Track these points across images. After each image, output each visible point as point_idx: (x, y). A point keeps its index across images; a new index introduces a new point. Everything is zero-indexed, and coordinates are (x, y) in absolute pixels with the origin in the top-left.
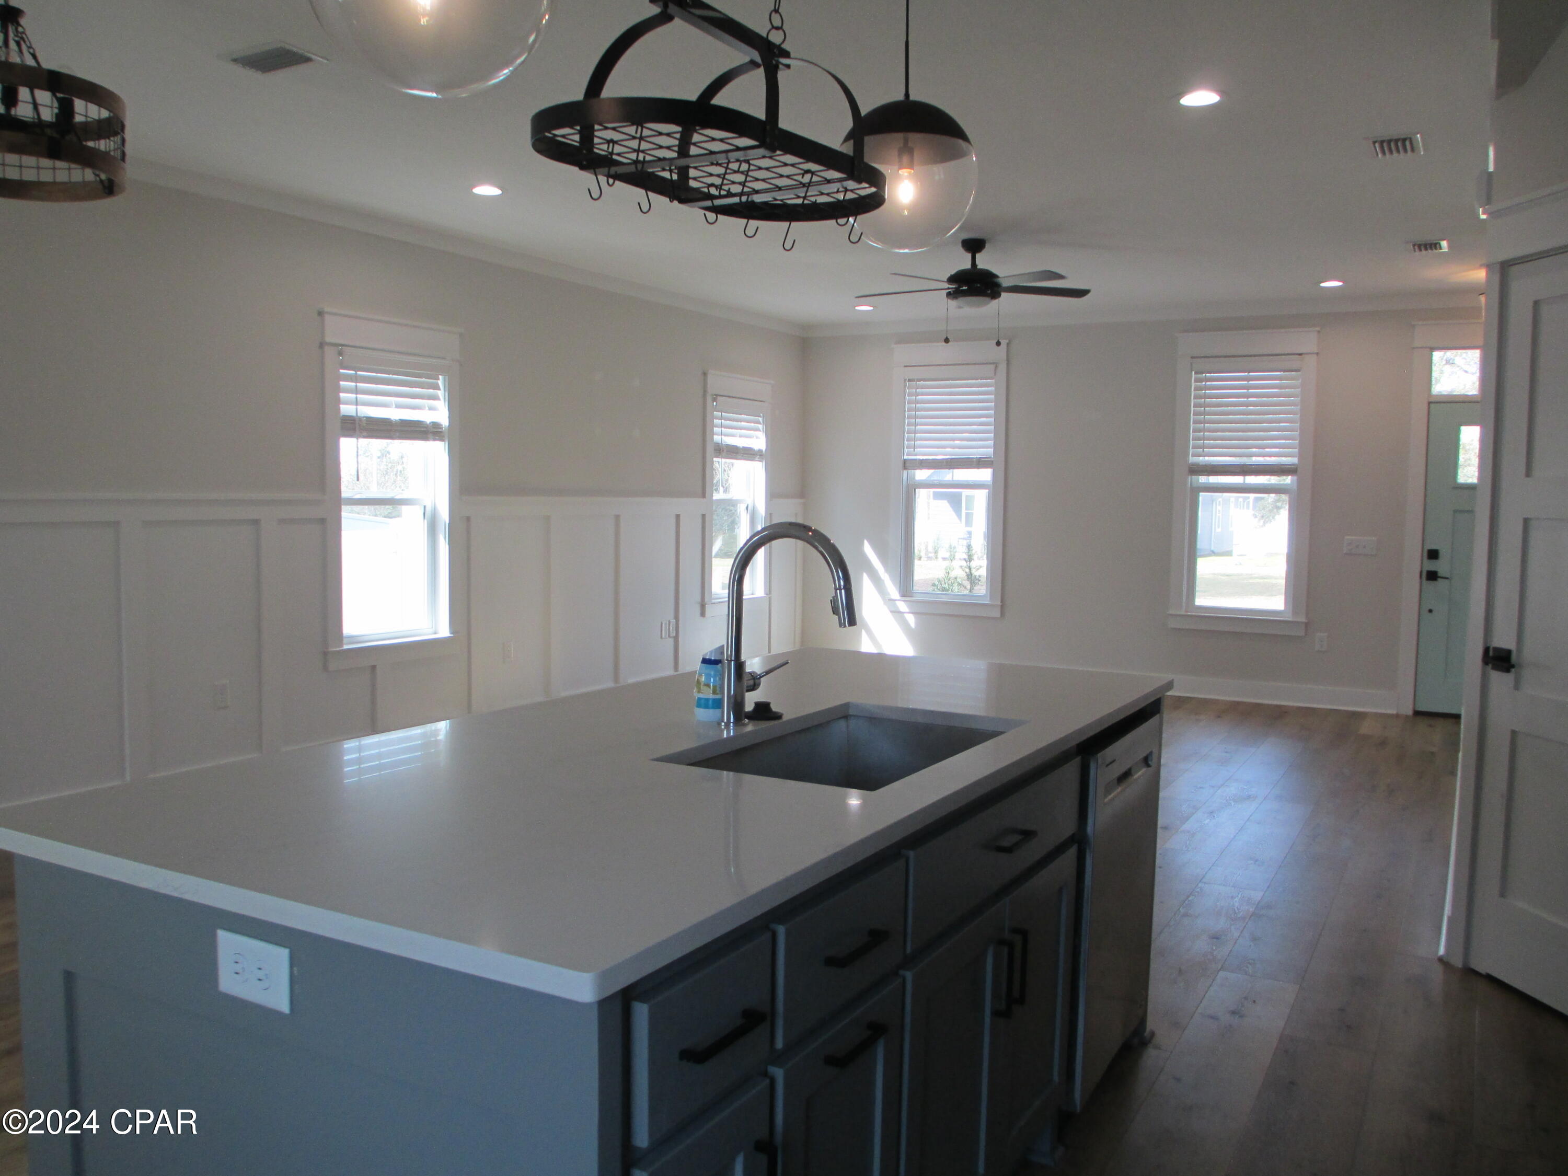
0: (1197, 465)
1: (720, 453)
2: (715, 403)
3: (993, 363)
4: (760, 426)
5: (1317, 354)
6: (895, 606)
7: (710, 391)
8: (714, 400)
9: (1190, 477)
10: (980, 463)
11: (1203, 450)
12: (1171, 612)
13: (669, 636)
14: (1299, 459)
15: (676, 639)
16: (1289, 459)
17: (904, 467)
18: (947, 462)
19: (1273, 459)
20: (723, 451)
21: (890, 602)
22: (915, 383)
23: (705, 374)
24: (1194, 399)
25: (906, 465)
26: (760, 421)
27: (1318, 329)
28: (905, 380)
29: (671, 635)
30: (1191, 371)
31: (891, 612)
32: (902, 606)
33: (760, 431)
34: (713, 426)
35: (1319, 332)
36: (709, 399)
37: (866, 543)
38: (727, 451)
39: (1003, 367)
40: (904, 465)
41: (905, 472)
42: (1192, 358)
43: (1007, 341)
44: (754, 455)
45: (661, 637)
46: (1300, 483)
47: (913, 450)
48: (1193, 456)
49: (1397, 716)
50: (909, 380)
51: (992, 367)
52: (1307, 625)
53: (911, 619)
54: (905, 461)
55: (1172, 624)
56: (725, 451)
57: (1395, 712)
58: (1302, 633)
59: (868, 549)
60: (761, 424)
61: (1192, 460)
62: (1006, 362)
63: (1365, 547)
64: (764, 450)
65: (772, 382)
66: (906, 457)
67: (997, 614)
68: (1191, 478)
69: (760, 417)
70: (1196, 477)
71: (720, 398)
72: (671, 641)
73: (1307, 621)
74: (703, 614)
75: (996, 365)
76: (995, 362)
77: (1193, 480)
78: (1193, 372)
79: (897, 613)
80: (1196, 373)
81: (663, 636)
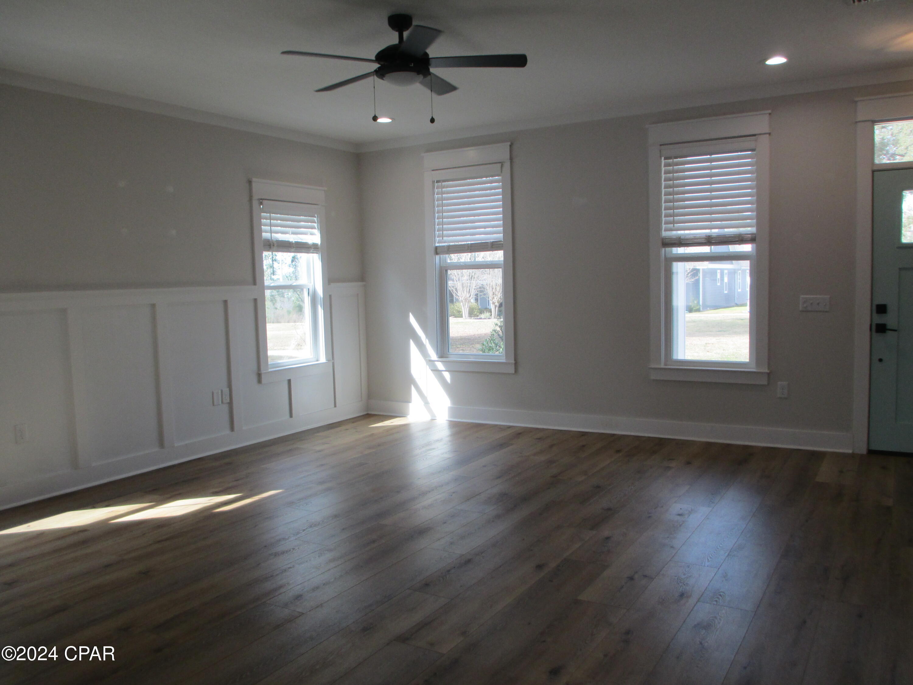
0: (671, 239)
1: (270, 247)
2: (261, 206)
3: (500, 163)
4: (316, 225)
5: (770, 134)
6: (435, 366)
7: (255, 197)
8: (261, 203)
9: (663, 249)
10: (493, 246)
11: (674, 225)
12: (653, 366)
13: (222, 402)
14: (757, 229)
15: (231, 404)
16: (749, 229)
17: (436, 252)
18: (468, 247)
19: (731, 230)
20: (273, 246)
21: (431, 362)
22: (440, 183)
23: (250, 182)
24: (664, 181)
25: (437, 251)
26: (315, 221)
27: (770, 111)
28: (433, 182)
29: (225, 401)
30: (661, 157)
31: (432, 370)
32: (440, 366)
33: (316, 229)
34: (260, 224)
35: (770, 114)
36: (255, 203)
37: (411, 315)
38: (277, 246)
39: (507, 165)
40: (436, 251)
41: (437, 257)
42: (661, 145)
43: (509, 143)
44: (309, 248)
45: (213, 405)
46: (758, 250)
47: (442, 238)
48: (665, 230)
49: (853, 456)
50: (438, 182)
51: (499, 165)
52: (769, 374)
53: (447, 376)
54: (436, 248)
55: (653, 377)
56: (276, 245)
57: (850, 451)
58: (765, 383)
59: (412, 320)
60: (316, 223)
61: (664, 234)
62: (509, 161)
63: (818, 304)
64: (319, 244)
65: (326, 189)
66: (437, 245)
67: (512, 370)
68: (665, 251)
69: (315, 217)
70: (670, 249)
71: (265, 202)
72: (225, 408)
73: (768, 371)
74: (259, 381)
75: (502, 164)
76: (501, 161)
77: (667, 252)
78: (663, 158)
79: (436, 371)
80: (665, 159)
81: (215, 403)
